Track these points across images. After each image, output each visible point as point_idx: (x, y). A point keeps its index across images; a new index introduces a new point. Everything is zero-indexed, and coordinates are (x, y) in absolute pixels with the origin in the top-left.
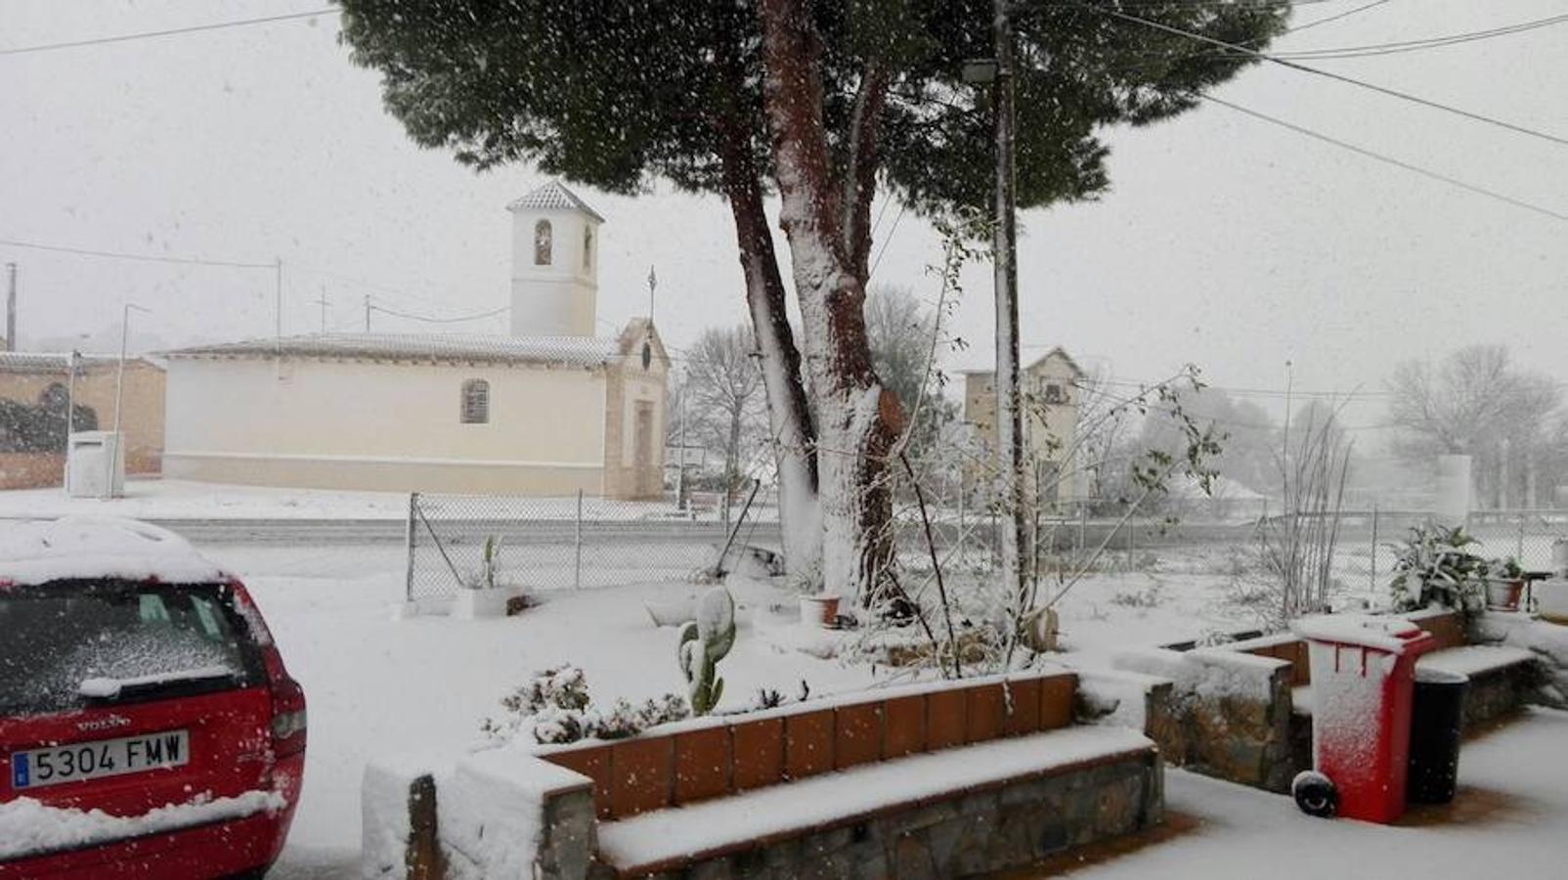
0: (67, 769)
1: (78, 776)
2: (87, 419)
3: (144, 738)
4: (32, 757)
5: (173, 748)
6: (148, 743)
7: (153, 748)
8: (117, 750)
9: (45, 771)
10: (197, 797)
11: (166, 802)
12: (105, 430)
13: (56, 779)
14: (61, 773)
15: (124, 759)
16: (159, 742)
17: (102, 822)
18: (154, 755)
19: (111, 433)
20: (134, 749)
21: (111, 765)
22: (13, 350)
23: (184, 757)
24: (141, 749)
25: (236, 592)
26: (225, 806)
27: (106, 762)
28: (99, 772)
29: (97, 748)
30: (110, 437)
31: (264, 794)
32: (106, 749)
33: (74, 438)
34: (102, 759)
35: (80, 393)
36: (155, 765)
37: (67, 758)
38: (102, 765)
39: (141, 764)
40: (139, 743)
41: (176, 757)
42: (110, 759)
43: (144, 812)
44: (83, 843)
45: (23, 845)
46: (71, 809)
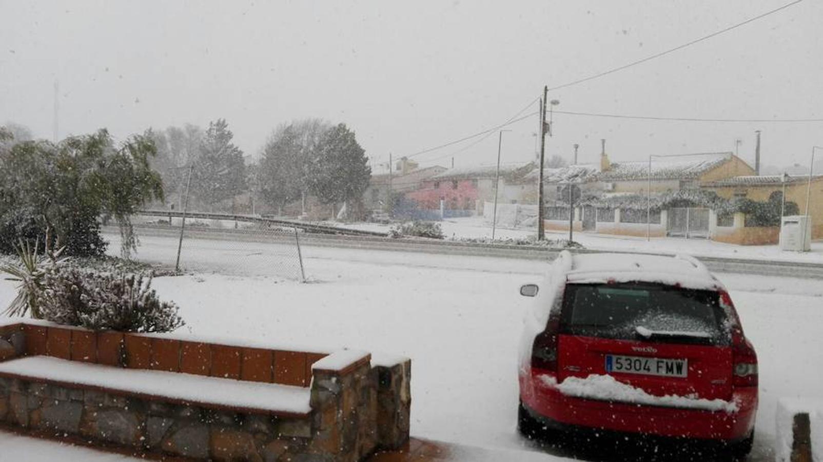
0: (629, 367)
1: (633, 371)
2: (792, 209)
3: (665, 360)
4: (614, 358)
5: (679, 368)
6: (667, 363)
7: (670, 366)
8: (652, 363)
9: (619, 366)
10: (690, 395)
11: (674, 393)
12: (802, 215)
13: (623, 370)
14: (627, 369)
15: (656, 368)
16: (672, 364)
17: (641, 395)
18: (670, 369)
19: (803, 216)
20: (660, 364)
21: (649, 370)
22: (758, 175)
23: (684, 374)
24: (664, 365)
25: (721, 296)
26: (704, 403)
27: (647, 367)
28: (642, 372)
29: (643, 360)
30: (802, 219)
31: (725, 402)
32: (647, 361)
33: (784, 219)
34: (645, 366)
35: (789, 196)
36: (670, 374)
37: (629, 362)
38: (644, 369)
39: (663, 372)
40: (662, 362)
41: (681, 373)
42: (649, 367)
43: (662, 395)
44: (631, 402)
45: (607, 396)
46: (628, 385)
